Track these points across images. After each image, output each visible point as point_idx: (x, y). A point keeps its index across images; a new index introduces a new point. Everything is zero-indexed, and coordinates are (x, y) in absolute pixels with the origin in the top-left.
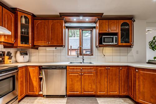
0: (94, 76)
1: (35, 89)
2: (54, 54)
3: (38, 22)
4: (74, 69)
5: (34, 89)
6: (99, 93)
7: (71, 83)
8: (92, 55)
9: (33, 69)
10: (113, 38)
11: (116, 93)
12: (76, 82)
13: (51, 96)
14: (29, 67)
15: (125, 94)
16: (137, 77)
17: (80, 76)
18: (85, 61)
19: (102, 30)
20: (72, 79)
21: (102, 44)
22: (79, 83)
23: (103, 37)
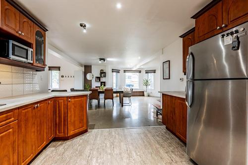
0: (14, 132)
10: (27, 50)
11: (44, 144)
15: (51, 138)
16: (69, 107)
23: (12, 42)
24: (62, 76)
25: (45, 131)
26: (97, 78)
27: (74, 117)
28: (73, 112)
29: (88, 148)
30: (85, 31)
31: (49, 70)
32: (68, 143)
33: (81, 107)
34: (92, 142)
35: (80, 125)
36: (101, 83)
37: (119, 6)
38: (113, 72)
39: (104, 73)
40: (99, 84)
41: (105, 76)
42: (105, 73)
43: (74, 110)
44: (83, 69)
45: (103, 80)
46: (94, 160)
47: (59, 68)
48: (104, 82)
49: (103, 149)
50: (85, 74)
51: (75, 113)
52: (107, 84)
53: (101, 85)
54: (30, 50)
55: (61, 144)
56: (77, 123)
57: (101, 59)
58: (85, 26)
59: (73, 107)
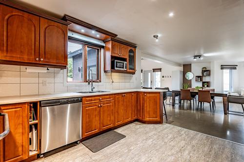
0: (112, 105)
1: (20, 149)
2: (41, 80)
3: (12, 12)
4: (91, 100)
5: (18, 151)
6: (117, 124)
7: (88, 120)
8: (100, 81)
9: (15, 111)
10: (123, 63)
11: (130, 119)
12: (94, 117)
13: (57, 150)
14: (2, 108)
15: (135, 118)
16: (145, 100)
17: (98, 109)
18: (94, 90)
19: (114, 53)
20: (89, 114)
21: (114, 69)
22: (97, 118)
23: (116, 61)
24: (163, 77)
25: (130, 111)
26: (198, 77)
27: (149, 107)
28: (148, 104)
29: (154, 132)
30: (157, 40)
31: (153, 72)
32: (144, 125)
33: (155, 101)
34: (159, 131)
35: (154, 116)
36: (203, 83)
37: (171, 15)
38: (222, 68)
39: (207, 71)
40: (200, 85)
41: (209, 75)
42: (209, 71)
43: (149, 103)
44: (181, 68)
45: (206, 79)
46: (151, 140)
47: (160, 70)
48: (208, 82)
49: (163, 138)
50: (184, 73)
51: (149, 105)
52: (211, 84)
53: (203, 86)
54: (125, 62)
55: (140, 124)
56: (151, 113)
57: (195, 57)
58: (157, 36)
59: (148, 100)
